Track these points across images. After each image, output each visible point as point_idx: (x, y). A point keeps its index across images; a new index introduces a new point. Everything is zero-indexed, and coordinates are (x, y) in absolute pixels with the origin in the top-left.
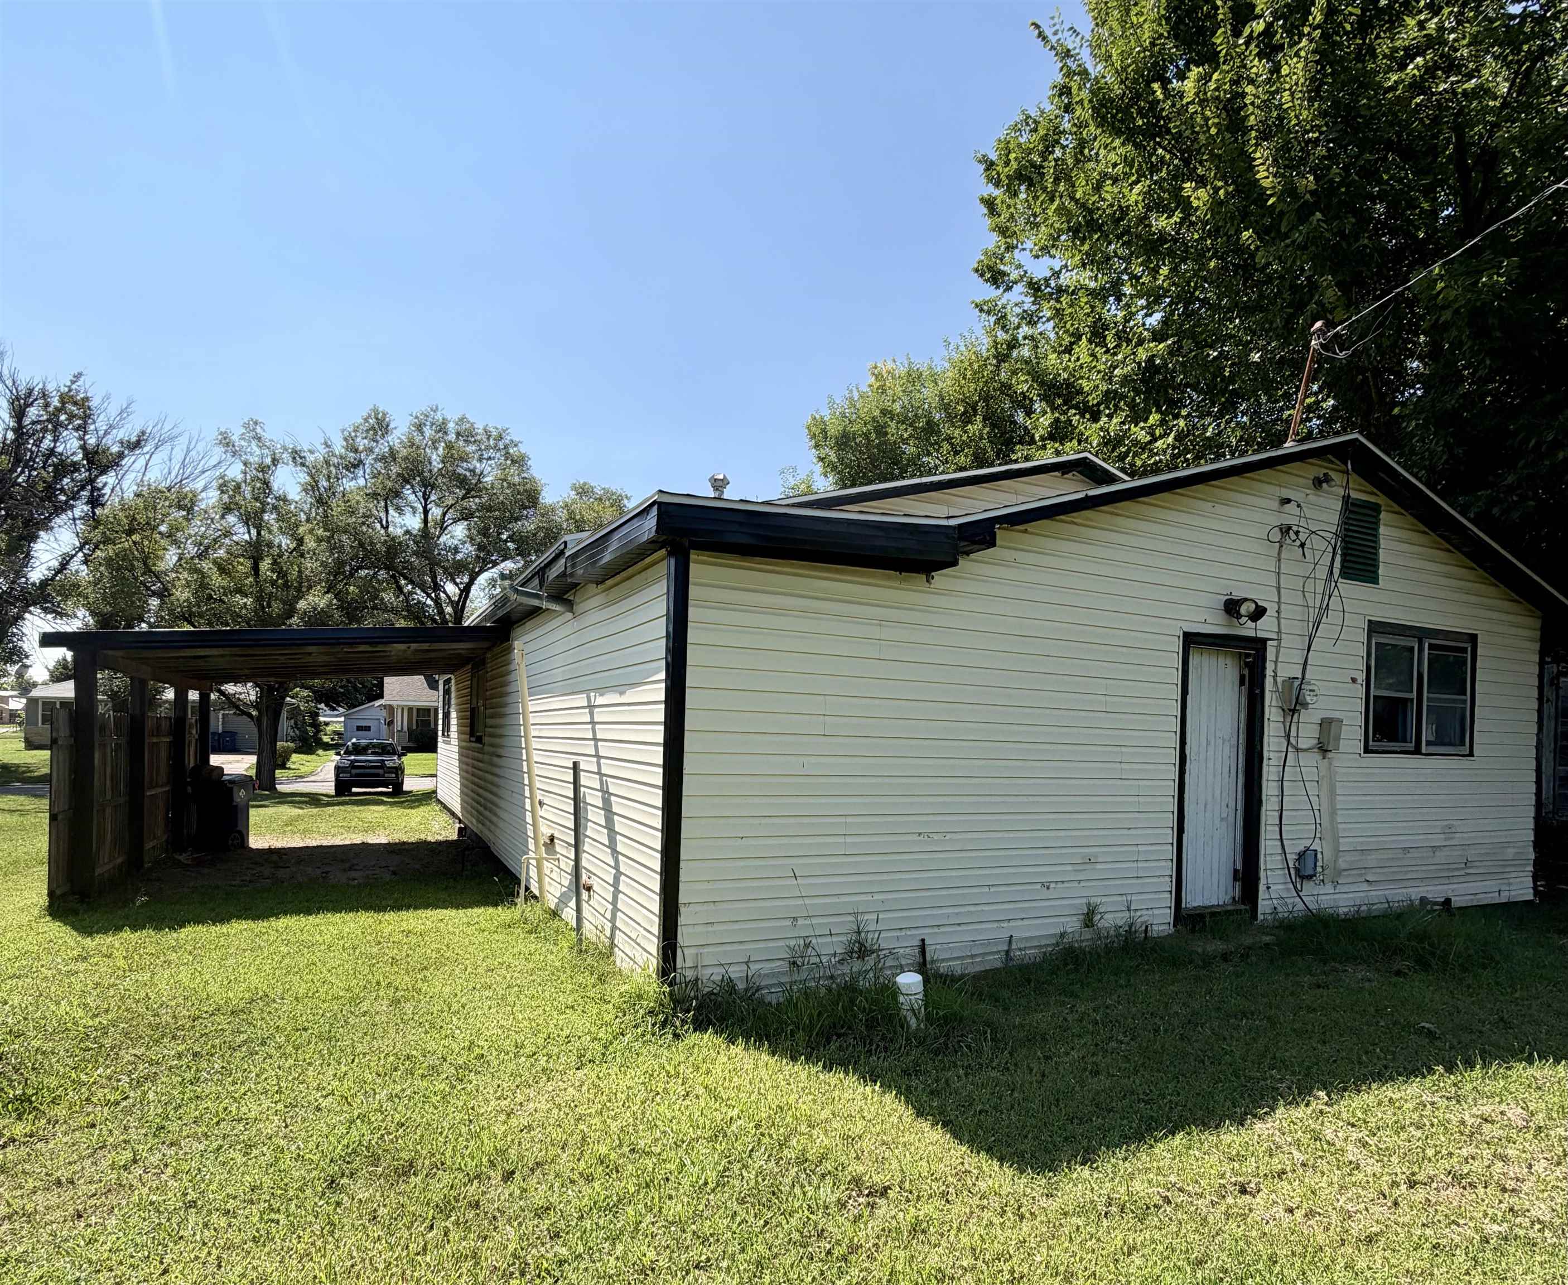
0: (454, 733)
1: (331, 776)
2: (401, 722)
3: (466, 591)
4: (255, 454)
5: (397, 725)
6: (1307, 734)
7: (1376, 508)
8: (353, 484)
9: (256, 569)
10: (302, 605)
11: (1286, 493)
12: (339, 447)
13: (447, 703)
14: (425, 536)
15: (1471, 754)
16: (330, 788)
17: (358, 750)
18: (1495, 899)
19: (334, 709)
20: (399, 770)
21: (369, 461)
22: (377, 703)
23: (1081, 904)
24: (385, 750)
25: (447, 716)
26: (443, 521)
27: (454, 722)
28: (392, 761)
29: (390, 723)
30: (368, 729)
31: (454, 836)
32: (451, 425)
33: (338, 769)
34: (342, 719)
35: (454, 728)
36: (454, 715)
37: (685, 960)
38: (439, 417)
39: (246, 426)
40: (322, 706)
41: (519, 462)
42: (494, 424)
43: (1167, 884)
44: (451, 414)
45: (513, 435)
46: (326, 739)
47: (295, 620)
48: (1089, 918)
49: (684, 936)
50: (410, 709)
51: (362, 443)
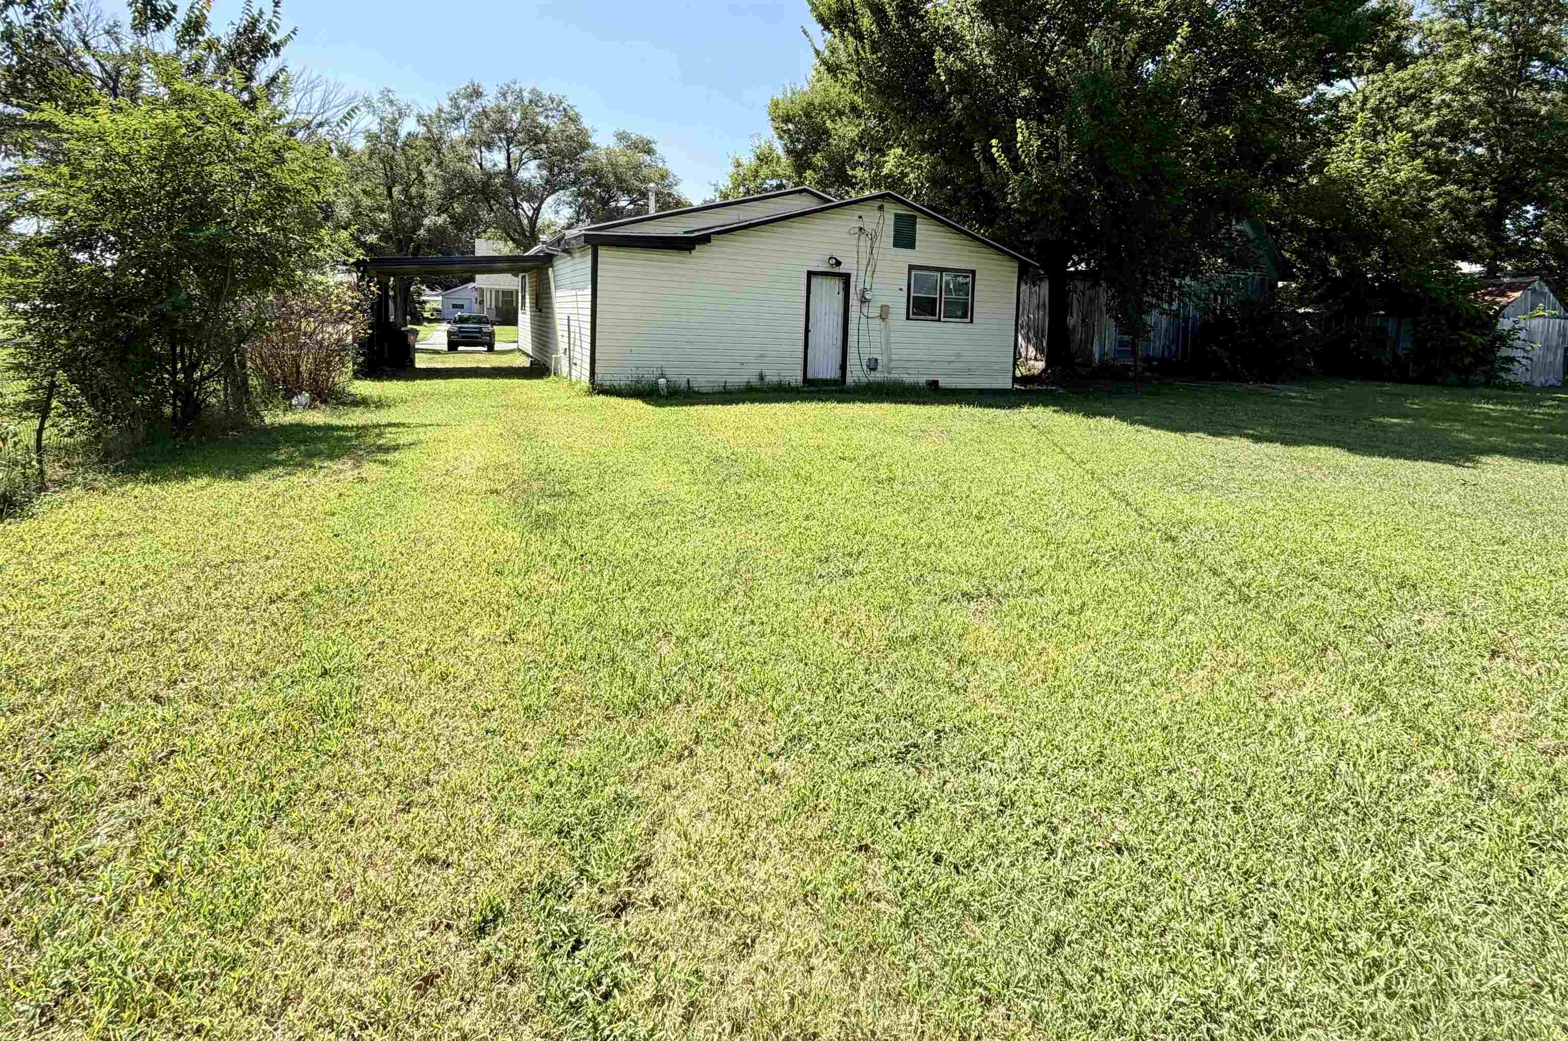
0: (528, 308)
1: (445, 340)
2: (490, 302)
3: (537, 211)
4: (389, 112)
5: (487, 304)
6: (874, 311)
7: (915, 217)
8: (456, 134)
9: (390, 195)
10: (426, 222)
11: (860, 213)
12: (446, 106)
13: (523, 288)
14: (509, 173)
15: (972, 322)
16: (445, 348)
17: (462, 320)
18: (987, 386)
19: (433, 290)
20: (491, 335)
21: (468, 116)
22: (471, 285)
23: (757, 372)
24: (480, 320)
25: (523, 297)
26: (521, 159)
27: (527, 300)
28: (486, 328)
29: (481, 302)
30: (462, 307)
31: (528, 365)
32: (525, 94)
33: (450, 334)
34: (440, 298)
35: (528, 305)
36: (527, 297)
37: (598, 378)
38: (517, 87)
39: (382, 93)
40: (424, 287)
41: (574, 120)
42: (557, 93)
43: (800, 367)
44: (526, 87)
45: (569, 101)
46: (426, 315)
47: (422, 232)
48: (761, 377)
49: (597, 370)
50: (497, 292)
51: (463, 102)
